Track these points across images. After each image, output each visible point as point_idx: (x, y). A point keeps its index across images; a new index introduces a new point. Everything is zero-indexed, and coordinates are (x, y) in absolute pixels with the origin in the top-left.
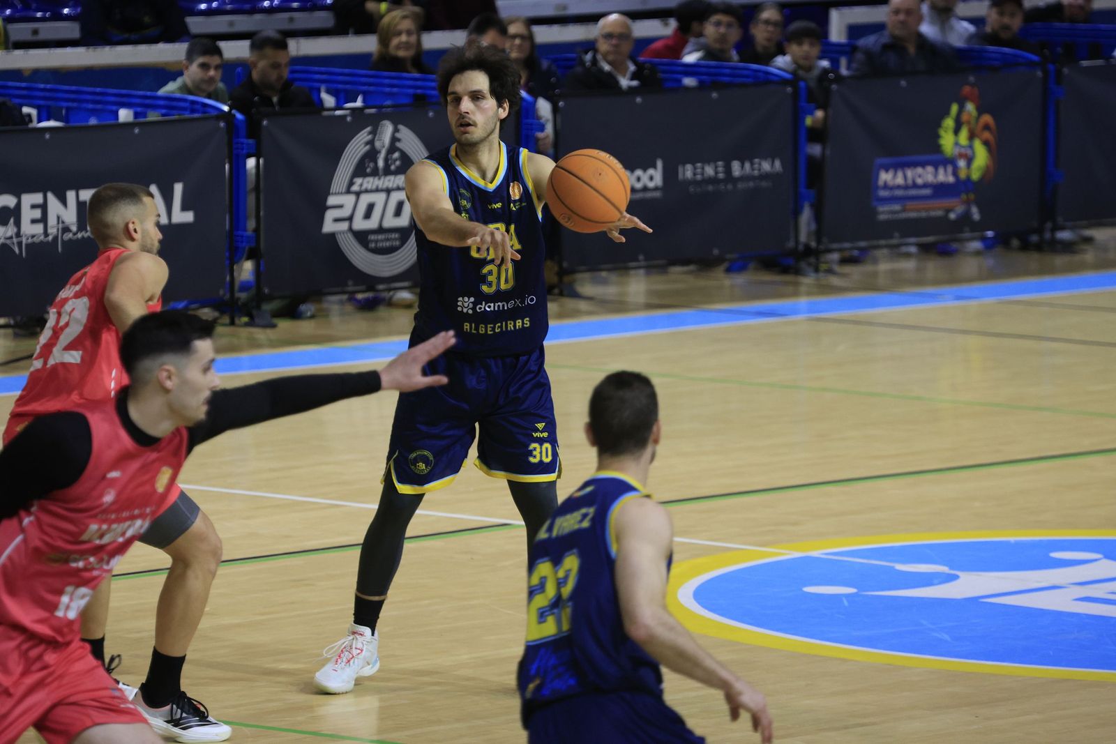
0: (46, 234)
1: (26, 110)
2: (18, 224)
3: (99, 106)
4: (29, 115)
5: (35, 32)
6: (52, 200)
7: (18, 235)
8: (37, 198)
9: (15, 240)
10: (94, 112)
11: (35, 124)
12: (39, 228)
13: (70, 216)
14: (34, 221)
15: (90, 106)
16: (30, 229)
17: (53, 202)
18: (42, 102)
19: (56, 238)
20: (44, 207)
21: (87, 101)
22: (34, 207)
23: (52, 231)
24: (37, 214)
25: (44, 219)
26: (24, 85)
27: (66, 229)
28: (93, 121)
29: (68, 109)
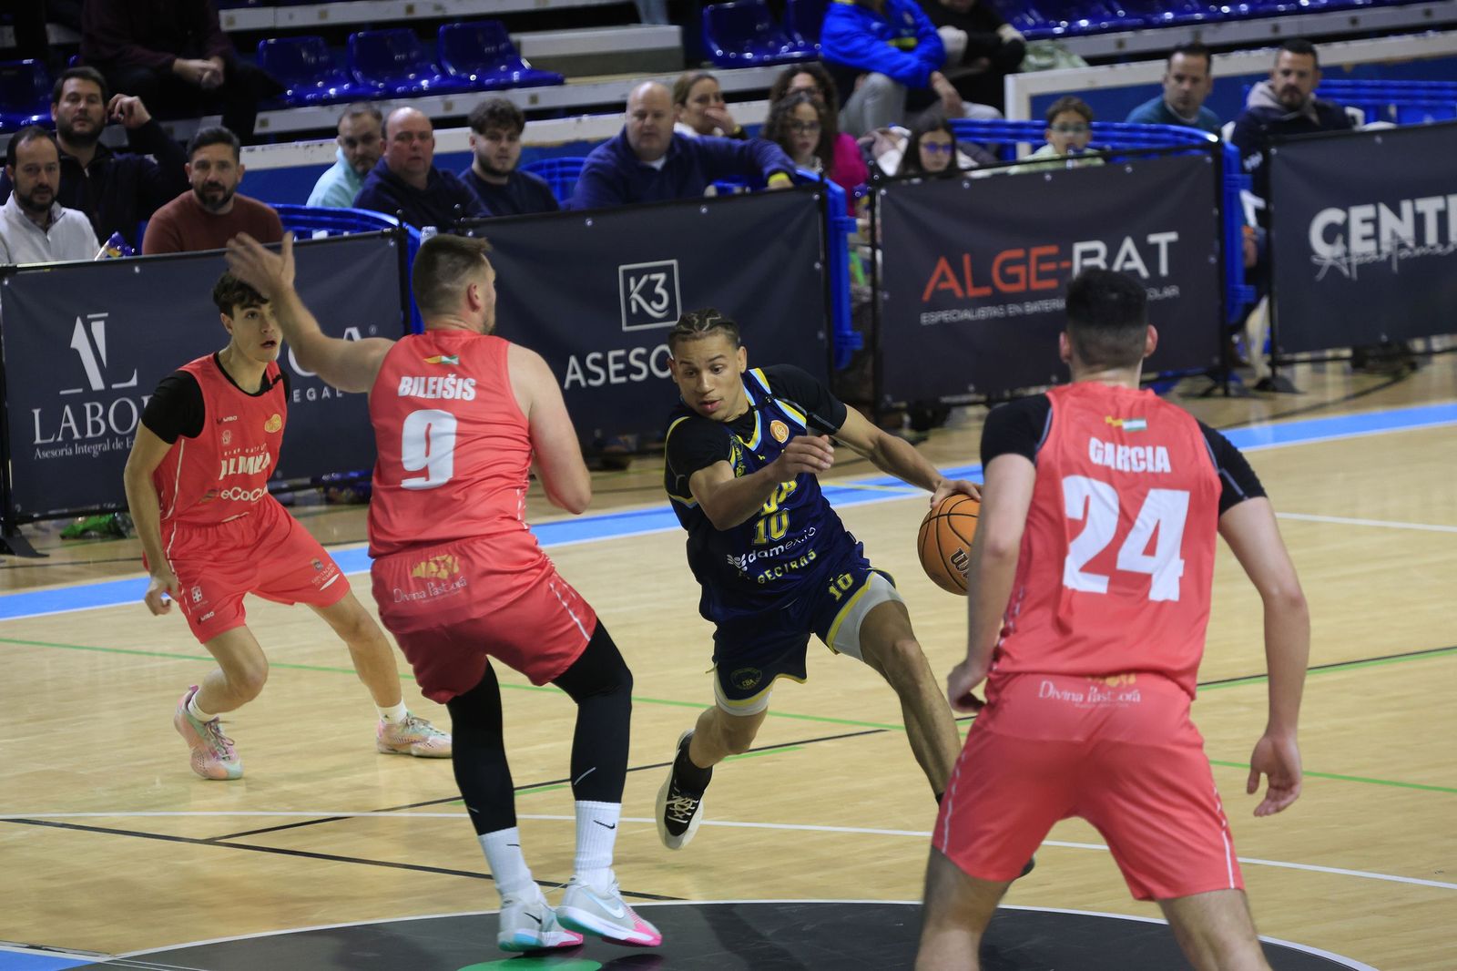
0: (1379, 252)
1: (1350, 111)
2: (1346, 242)
3: (1435, 103)
4: (1353, 118)
5: (1354, 21)
6: (1385, 212)
7: (1347, 254)
8: (1368, 211)
9: (1344, 260)
10: (1430, 110)
11: (1362, 126)
12: (1370, 246)
13: (1406, 230)
14: (1365, 238)
15: (1424, 102)
16: (1361, 248)
17: (1386, 213)
18: (1368, 101)
19: (1390, 257)
20: (1375, 222)
21: (1421, 97)
22: (1365, 221)
23: (1386, 248)
24: (1369, 229)
25: (1376, 236)
26: (1348, 82)
27: (1402, 246)
28: (1428, 120)
29: (1399, 108)
